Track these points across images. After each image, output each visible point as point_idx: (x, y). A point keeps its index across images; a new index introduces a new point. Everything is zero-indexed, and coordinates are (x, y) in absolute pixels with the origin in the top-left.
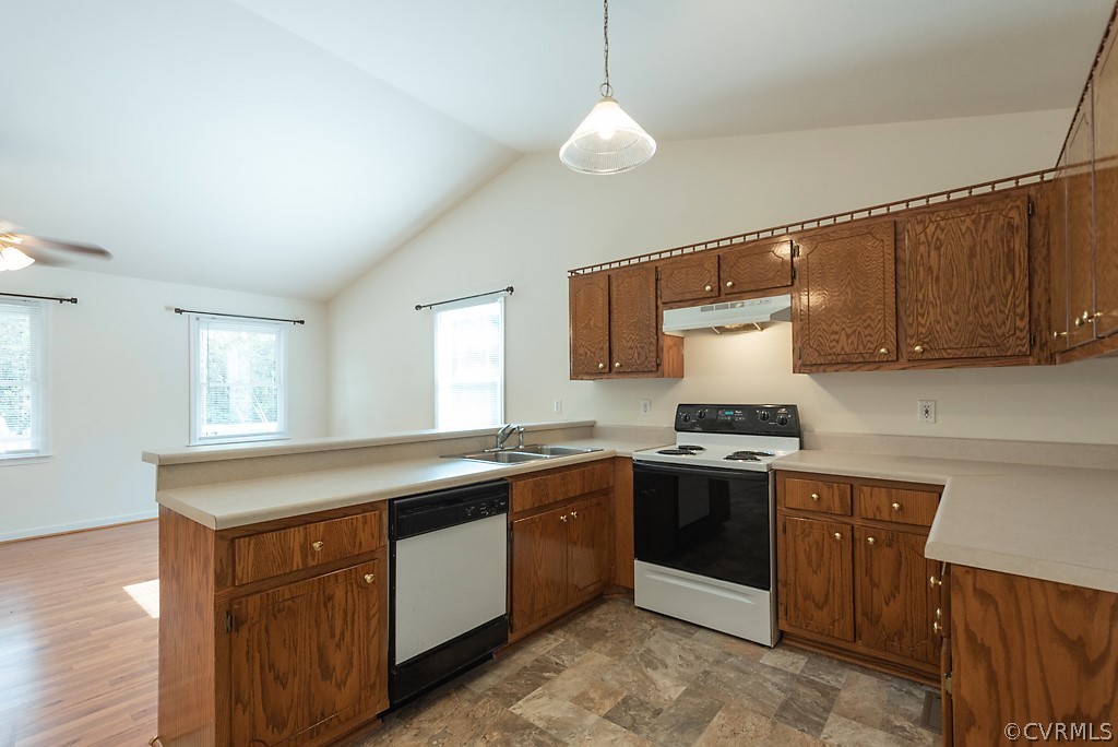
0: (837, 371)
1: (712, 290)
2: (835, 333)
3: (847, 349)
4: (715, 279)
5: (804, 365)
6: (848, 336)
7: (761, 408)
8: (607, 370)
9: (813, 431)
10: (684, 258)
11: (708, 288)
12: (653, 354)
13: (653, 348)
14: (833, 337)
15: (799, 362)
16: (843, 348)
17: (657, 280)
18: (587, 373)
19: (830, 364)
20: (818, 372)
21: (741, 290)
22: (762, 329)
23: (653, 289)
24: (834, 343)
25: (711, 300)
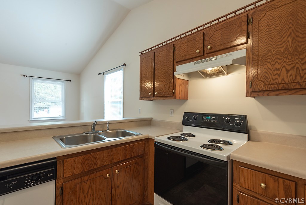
0: (277, 95)
1: (199, 52)
2: (278, 69)
3: (287, 80)
4: (202, 46)
5: (254, 91)
6: (288, 71)
7: (225, 116)
8: (152, 96)
9: (256, 130)
10: (187, 37)
11: (198, 51)
12: (171, 88)
13: (171, 85)
14: (276, 72)
15: (251, 90)
16: (283, 79)
17: (174, 51)
18: (145, 97)
19: (273, 90)
20: (263, 95)
21: (215, 50)
22: (228, 74)
23: (172, 56)
24: (277, 76)
25: (199, 58)
